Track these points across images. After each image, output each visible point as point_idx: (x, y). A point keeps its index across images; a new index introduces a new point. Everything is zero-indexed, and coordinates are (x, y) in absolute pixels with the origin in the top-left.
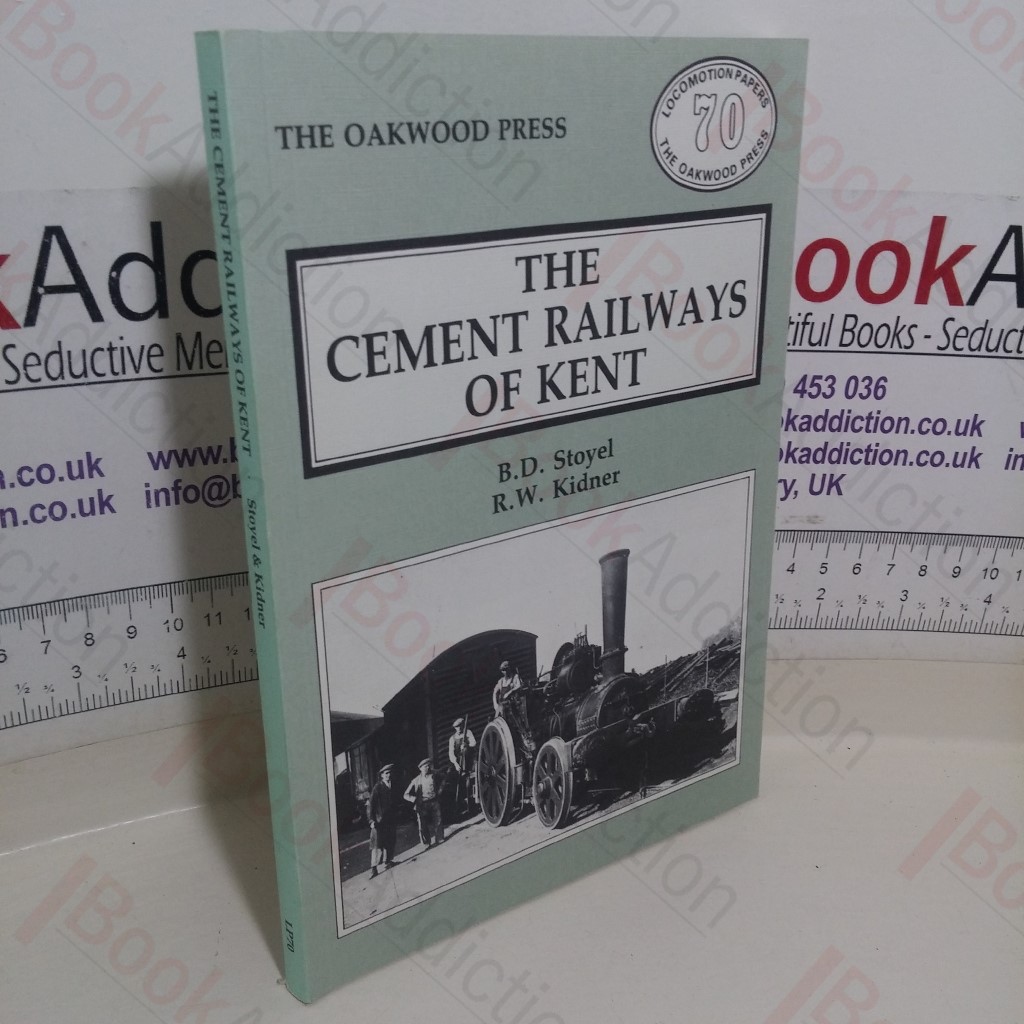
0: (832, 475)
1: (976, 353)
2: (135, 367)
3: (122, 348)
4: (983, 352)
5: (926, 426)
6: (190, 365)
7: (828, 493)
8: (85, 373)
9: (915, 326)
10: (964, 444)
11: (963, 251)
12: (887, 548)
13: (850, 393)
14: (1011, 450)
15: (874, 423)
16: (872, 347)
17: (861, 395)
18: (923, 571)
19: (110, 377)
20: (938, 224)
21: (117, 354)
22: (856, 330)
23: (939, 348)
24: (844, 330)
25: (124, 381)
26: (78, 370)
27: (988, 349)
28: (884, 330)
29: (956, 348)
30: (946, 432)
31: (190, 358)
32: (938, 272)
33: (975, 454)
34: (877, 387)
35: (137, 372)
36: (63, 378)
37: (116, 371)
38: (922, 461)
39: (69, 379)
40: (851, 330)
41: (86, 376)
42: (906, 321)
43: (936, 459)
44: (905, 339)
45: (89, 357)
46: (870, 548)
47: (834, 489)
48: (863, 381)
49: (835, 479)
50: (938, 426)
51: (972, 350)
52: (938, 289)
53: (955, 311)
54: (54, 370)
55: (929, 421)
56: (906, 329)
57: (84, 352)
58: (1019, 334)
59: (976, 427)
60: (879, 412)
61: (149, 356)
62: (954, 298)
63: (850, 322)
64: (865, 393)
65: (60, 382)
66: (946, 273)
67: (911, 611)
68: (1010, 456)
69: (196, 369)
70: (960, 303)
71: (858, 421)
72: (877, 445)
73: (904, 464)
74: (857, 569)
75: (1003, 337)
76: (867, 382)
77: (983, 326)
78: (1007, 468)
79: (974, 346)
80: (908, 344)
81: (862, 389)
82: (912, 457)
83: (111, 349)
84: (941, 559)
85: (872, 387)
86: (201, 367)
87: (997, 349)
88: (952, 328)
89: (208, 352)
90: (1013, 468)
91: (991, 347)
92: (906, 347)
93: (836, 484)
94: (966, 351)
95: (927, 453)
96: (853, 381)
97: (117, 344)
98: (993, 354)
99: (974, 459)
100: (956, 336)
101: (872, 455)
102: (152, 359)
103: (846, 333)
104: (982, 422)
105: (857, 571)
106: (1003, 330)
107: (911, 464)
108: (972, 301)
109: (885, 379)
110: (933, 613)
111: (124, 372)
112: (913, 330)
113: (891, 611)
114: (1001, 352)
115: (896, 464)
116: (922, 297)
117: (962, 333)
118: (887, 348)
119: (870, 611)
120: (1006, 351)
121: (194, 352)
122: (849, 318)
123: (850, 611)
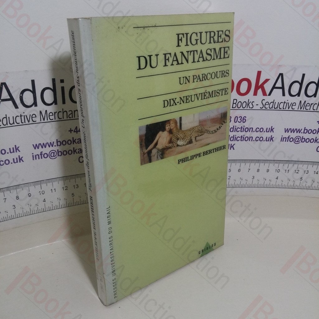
0: (231, 144)
1: (271, 109)
2: (28, 121)
3: (24, 116)
4: (273, 109)
5: (258, 130)
6: (44, 120)
7: (230, 149)
8: (14, 123)
9: (254, 102)
10: (269, 135)
11: (267, 81)
12: (248, 164)
13: (236, 121)
14: (282, 136)
15: (243, 129)
16: (241, 108)
17: (239, 122)
18: (258, 170)
19: (21, 124)
20: (259, 73)
21: (23, 118)
22: (237, 103)
23: (261, 108)
24: (233, 103)
25: (25, 125)
26: (12, 122)
27: (275, 108)
28: (245, 103)
29: (265, 108)
30: (263, 131)
31: (44, 118)
32: (260, 86)
33: (272, 137)
34: (243, 119)
35: (29, 122)
36: (7, 125)
37: (23, 122)
38: (257, 140)
39: (9, 125)
40: (235, 103)
41: (14, 124)
42: (251, 100)
43: (260, 139)
44: (251, 106)
45: (15, 119)
46: (243, 164)
47: (232, 148)
48: (239, 117)
49: (232, 145)
50: (261, 130)
51: (270, 108)
52: (260, 91)
53: (265, 97)
54: (5, 123)
55: (259, 128)
56: (251, 103)
57: (13, 117)
58: (283, 103)
59: (272, 130)
60: (244, 126)
61: (32, 117)
62: (264, 94)
63: (235, 102)
64: (240, 121)
65: (7, 126)
66: (262, 87)
67: (255, 182)
68: (282, 138)
69: (46, 120)
70: (266, 95)
71: (238, 129)
72: (244, 135)
73: (252, 141)
74: (239, 170)
75: (279, 104)
76: (240, 118)
77: (273, 101)
78: (281, 141)
79: (271, 107)
80: (252, 107)
81: (239, 120)
82: (254, 139)
83: (21, 116)
84: (263, 167)
85: (242, 119)
86: (47, 120)
87: (277, 108)
88: (264, 102)
89: (49, 116)
90: (283, 141)
91: (276, 107)
92: (251, 108)
93: (233, 147)
94: (268, 109)
95: (258, 137)
96: (236, 118)
97: (23, 114)
98: (276, 109)
99: (272, 139)
100: (265, 105)
101: (243, 139)
102: (33, 118)
103: (234, 104)
104: (274, 128)
105: (239, 171)
106: (279, 103)
107: (254, 141)
108: (270, 94)
109: (246, 117)
110: (261, 182)
111: (25, 122)
112: (253, 103)
113: (250, 182)
114: (278, 109)
115: (249, 140)
116: (255, 94)
117: (267, 103)
118: (246, 108)
119: (243, 182)
120: (280, 108)
121: (45, 116)
122: (235, 100)
123: (238, 182)
